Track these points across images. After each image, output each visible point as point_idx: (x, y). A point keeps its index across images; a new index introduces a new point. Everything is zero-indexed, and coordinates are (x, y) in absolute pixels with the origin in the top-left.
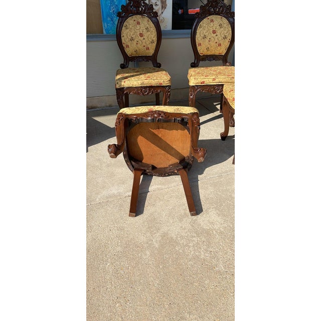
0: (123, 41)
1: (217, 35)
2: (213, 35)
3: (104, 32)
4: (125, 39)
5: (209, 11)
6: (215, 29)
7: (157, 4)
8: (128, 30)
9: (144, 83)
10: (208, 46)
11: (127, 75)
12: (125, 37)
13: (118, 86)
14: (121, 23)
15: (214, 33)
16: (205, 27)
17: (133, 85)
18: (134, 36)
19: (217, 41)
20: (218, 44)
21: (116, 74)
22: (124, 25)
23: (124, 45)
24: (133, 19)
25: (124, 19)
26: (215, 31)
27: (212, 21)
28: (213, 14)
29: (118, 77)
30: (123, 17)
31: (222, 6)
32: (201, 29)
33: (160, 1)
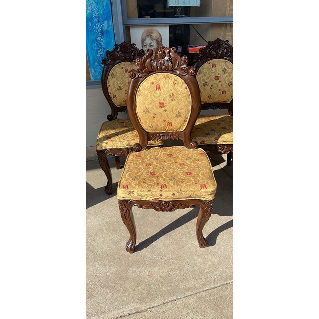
0: (110, 91)
1: (220, 82)
2: (215, 81)
3: (92, 78)
4: (111, 89)
5: (210, 54)
6: (217, 75)
7: (152, 44)
8: (114, 79)
9: (131, 144)
10: (211, 93)
11: (112, 132)
12: (112, 86)
13: (98, 148)
14: (106, 71)
15: (217, 80)
16: (206, 72)
17: (117, 146)
18: (122, 85)
19: (221, 88)
20: (221, 91)
21: (99, 131)
22: (110, 74)
23: (111, 95)
24: (120, 67)
25: (110, 66)
26: (218, 77)
27: (214, 66)
28: (215, 58)
29: (101, 135)
30: (109, 64)
31: (225, 48)
32: (201, 75)
33: (155, 41)
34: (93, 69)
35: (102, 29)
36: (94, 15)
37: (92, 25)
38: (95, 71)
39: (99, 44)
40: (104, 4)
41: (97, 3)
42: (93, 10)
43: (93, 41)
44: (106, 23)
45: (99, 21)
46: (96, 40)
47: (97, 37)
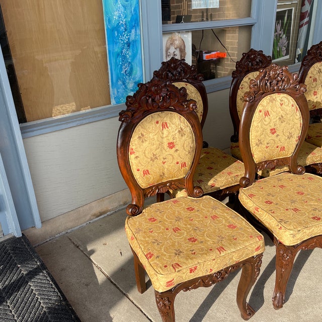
3: (113, 101)
7: (175, 53)
33: (178, 49)
34: (115, 89)
35: (128, 39)
36: (121, 22)
37: (118, 34)
38: (118, 92)
39: (124, 57)
40: (133, 8)
41: (125, 7)
42: (120, 15)
43: (118, 55)
44: (133, 31)
45: (126, 30)
46: (122, 52)
47: (123, 49)
